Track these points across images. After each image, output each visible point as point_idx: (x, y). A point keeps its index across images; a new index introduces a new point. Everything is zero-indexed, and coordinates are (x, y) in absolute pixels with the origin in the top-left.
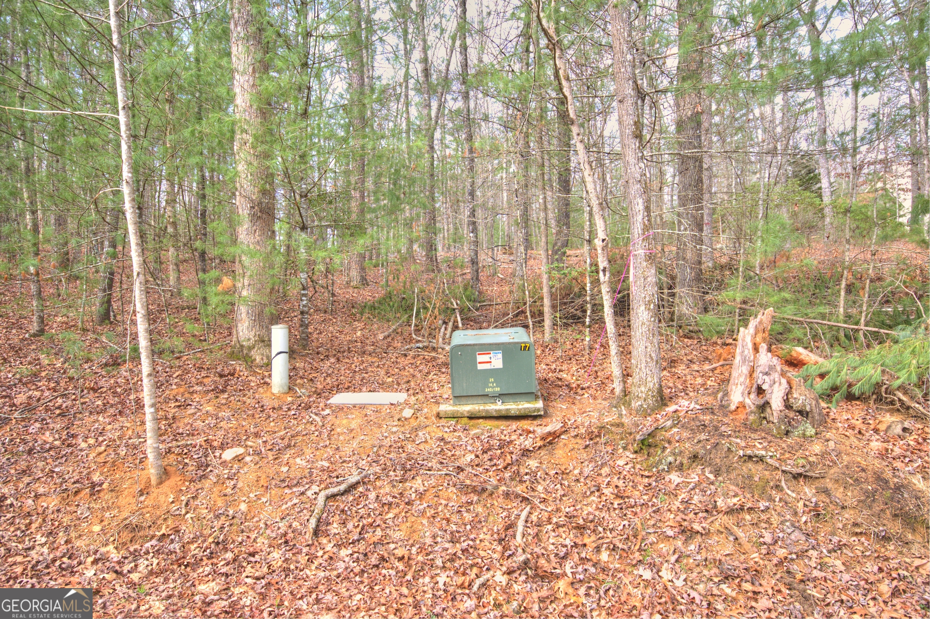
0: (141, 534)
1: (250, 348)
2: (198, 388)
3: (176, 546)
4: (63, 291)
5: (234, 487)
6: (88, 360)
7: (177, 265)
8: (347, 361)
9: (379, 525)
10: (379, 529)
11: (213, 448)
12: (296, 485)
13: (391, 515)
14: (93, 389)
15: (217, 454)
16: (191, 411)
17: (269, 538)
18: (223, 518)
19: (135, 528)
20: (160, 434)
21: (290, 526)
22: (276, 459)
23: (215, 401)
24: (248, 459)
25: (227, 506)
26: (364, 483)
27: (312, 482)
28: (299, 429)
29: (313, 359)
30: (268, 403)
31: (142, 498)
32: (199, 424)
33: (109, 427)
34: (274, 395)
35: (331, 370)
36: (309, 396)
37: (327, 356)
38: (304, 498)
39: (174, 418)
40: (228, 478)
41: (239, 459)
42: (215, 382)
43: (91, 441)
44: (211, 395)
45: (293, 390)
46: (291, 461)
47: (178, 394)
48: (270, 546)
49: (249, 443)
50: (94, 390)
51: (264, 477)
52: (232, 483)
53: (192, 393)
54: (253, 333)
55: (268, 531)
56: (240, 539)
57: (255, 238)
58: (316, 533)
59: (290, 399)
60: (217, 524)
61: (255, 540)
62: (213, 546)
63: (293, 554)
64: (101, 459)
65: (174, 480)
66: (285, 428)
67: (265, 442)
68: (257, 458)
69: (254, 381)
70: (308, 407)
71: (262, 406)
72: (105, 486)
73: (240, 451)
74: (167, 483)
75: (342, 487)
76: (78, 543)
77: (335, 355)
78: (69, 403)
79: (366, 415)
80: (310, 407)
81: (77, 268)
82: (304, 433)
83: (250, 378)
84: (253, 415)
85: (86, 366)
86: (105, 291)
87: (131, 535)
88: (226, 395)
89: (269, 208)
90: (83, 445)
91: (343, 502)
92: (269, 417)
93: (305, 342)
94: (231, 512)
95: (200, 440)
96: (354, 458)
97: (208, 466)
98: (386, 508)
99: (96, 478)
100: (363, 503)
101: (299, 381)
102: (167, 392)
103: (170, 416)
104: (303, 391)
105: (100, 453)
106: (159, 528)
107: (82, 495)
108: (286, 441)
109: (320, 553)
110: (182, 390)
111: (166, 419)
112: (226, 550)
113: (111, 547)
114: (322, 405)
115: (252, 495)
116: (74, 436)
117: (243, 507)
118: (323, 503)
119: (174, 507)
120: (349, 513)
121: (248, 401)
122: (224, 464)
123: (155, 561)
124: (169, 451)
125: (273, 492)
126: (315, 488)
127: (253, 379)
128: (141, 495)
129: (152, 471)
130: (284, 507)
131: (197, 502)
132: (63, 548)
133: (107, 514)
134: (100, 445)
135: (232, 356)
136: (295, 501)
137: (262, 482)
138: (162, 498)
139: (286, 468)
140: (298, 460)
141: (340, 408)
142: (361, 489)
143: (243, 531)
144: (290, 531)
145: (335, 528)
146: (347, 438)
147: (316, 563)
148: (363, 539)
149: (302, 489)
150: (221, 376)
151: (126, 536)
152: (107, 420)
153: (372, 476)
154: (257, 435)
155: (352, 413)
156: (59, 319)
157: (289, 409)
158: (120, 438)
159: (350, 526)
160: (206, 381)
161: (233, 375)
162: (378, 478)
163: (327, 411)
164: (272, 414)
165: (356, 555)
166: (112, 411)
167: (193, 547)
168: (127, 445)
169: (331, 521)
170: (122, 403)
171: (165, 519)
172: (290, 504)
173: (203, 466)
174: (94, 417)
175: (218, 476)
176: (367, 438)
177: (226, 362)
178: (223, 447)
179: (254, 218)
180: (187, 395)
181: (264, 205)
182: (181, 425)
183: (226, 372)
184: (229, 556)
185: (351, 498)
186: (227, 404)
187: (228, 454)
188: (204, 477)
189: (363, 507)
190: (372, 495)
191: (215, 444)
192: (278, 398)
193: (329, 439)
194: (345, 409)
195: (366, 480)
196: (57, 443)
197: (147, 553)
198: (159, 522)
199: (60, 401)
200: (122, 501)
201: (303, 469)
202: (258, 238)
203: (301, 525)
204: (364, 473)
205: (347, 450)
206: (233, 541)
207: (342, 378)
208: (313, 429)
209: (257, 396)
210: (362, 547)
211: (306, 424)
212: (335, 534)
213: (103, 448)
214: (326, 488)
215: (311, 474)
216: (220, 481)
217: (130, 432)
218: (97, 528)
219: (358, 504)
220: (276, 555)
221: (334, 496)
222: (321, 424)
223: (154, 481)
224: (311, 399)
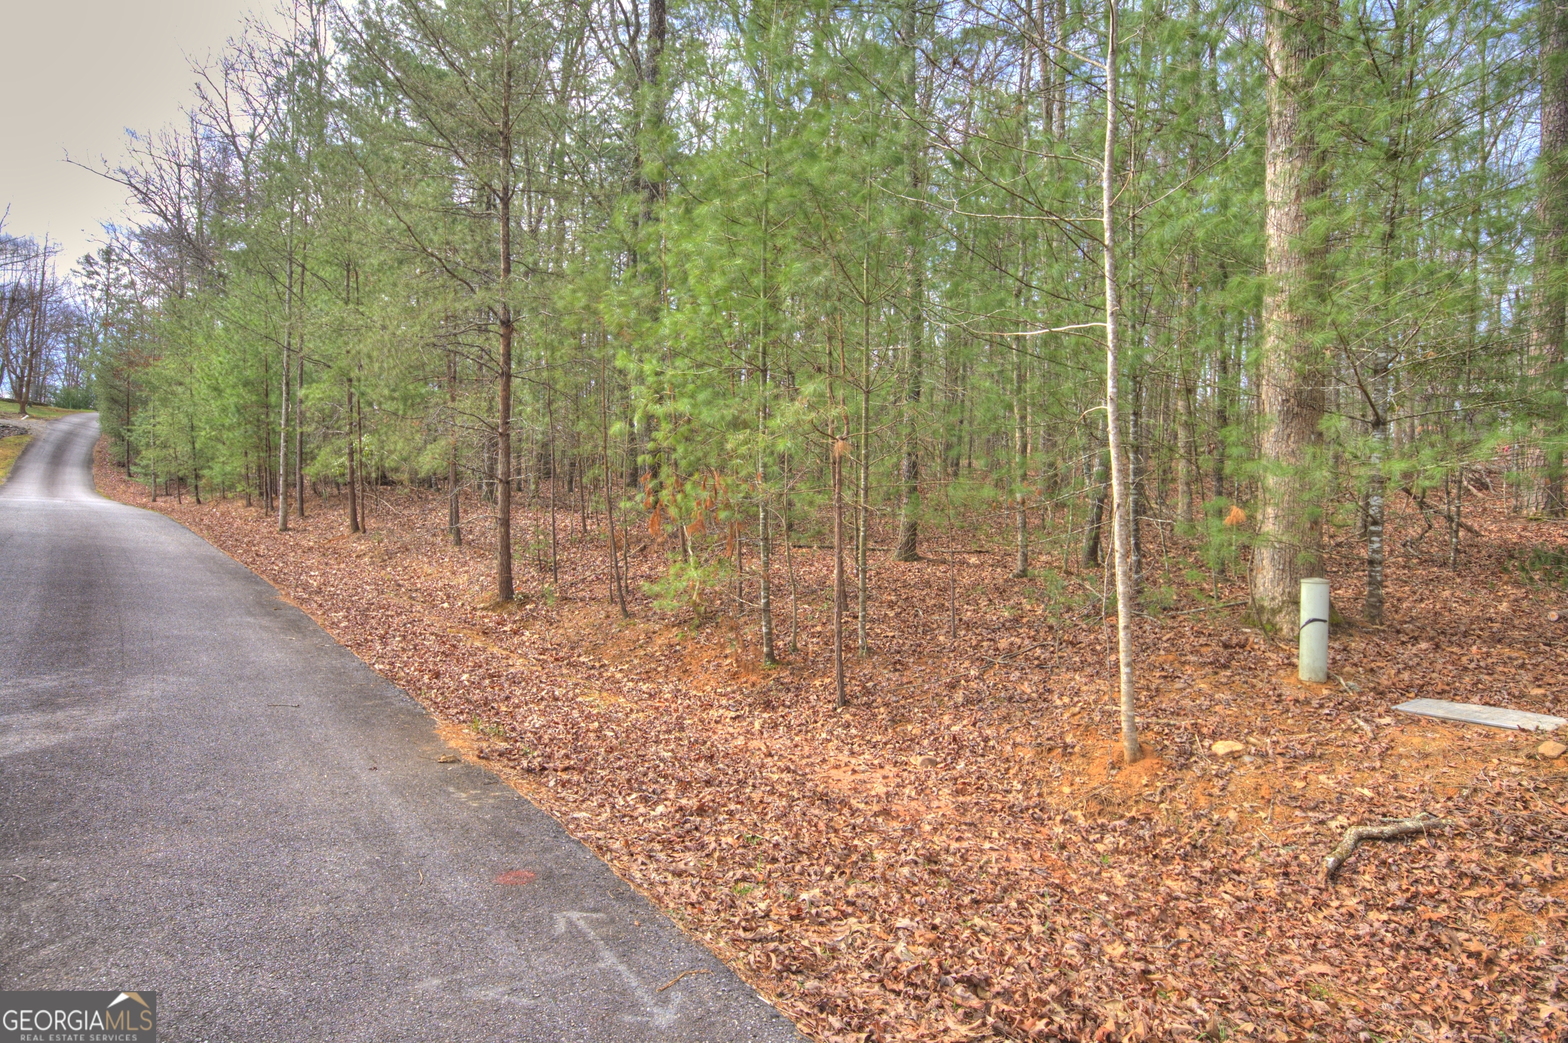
0: (1110, 809)
1: (1274, 612)
2: (1192, 658)
3: (1146, 834)
4: (1048, 522)
5: (1223, 789)
6: (1069, 609)
7: (1188, 484)
8: (1455, 649)
9: (1444, 901)
10: (1444, 906)
11: (1203, 737)
12: (1313, 809)
13: (1473, 893)
14: (1071, 643)
15: (1206, 744)
16: (1179, 685)
17: (1263, 862)
18: (1204, 820)
19: (1105, 801)
20: (1136, 704)
21: (1296, 858)
22: (1288, 768)
23: (1212, 678)
24: (1247, 759)
25: (1212, 809)
26: (1430, 835)
27: (1339, 811)
28: (1333, 735)
29: (1385, 639)
30: (1289, 693)
31: (1114, 772)
32: (1187, 703)
33: (1084, 688)
34: (1301, 682)
35: (1416, 660)
36: (1361, 694)
37: (1416, 638)
38: (1322, 829)
39: (1157, 690)
40: (1217, 776)
41: (1234, 756)
42: (1216, 653)
43: (1066, 700)
44: (1208, 669)
45: (1334, 680)
46: (1311, 776)
47: (1165, 662)
48: (1262, 871)
49: (1252, 740)
50: (1073, 644)
51: (1266, 786)
52: (1221, 782)
53: (1184, 663)
54: (1280, 589)
55: (1262, 854)
56: (1223, 851)
57: (1288, 446)
58: (1334, 875)
59: (1325, 692)
60: (1197, 826)
61: (1242, 858)
62: (1188, 848)
63: (1294, 891)
64: (1075, 721)
65: (1148, 762)
66: (1309, 730)
67: (1276, 743)
68: (1260, 761)
69: (1274, 658)
70: (1354, 707)
71: (1280, 695)
72: (1077, 749)
73: (1238, 746)
74: (1141, 763)
75: (1388, 829)
76: (1049, 800)
77: (1432, 639)
78: (1047, 655)
79: (1462, 738)
80: (1358, 709)
81: (1065, 494)
82: (1340, 743)
83: (1268, 654)
84: (1263, 705)
85: (1066, 616)
86: (1092, 522)
87: (1100, 807)
88: (1228, 673)
89: (1314, 399)
90: (1058, 702)
91: (1387, 851)
92: (1288, 711)
93: (1375, 612)
94: (1216, 817)
95: (1186, 723)
96: (1422, 796)
97: (1192, 754)
98: (1466, 882)
99: (1069, 739)
100: (1423, 863)
101: (1348, 669)
102: (1153, 657)
103: (1153, 687)
104: (1351, 683)
105: (1074, 715)
106: (1129, 809)
107: (1054, 753)
108: (1308, 749)
109: (1335, 903)
110: (1171, 657)
111: (1148, 689)
112: (1204, 857)
113: (1078, 813)
114: (1381, 709)
115: (1245, 804)
116: (1050, 691)
117: (1232, 815)
118: (1351, 842)
119: (1147, 792)
120: (1394, 868)
121: (1260, 685)
122: (1213, 757)
123: (1122, 842)
124: (1147, 727)
125: (1277, 809)
126: (1342, 819)
127: (1274, 656)
128: (1113, 768)
129: (1126, 744)
130: (1290, 832)
131: (1175, 794)
132: (1036, 800)
133: (1077, 779)
134: (1075, 705)
135: (1247, 621)
136: (1308, 828)
137: (1263, 792)
138: (1135, 778)
139: (1303, 784)
140: (1323, 778)
141: (1414, 720)
142: (1423, 842)
143: (1228, 844)
144: (1294, 863)
145: (1366, 880)
146: (1415, 765)
147: (1326, 912)
148: (1413, 910)
149: (1322, 816)
150: (1226, 646)
151: (1095, 807)
152: (1084, 680)
153: (1447, 829)
154: (1264, 731)
155: (1434, 731)
156: (1044, 558)
157: (1322, 706)
158: (1095, 702)
159: (1393, 885)
160: (1203, 650)
161: (1243, 647)
162: (1462, 835)
163: (1387, 720)
164: (1292, 708)
165: (1393, 925)
166: (1089, 670)
167: (1165, 841)
168: (1103, 712)
169: (1361, 869)
170: (1101, 663)
171: (1137, 802)
172: (1299, 830)
173: (1186, 754)
174: (1070, 675)
175: (1203, 769)
176: (1453, 772)
177: (1236, 629)
178: (1215, 736)
179: (1289, 416)
180: (1176, 665)
181: (1305, 395)
182: (1166, 700)
183: (1234, 641)
184: (1207, 864)
185: (1403, 850)
186: (1229, 684)
187: (1221, 747)
188: (1185, 767)
189: (1423, 868)
190: (1442, 857)
191: (1205, 730)
192: (1308, 688)
193: (1382, 760)
194: (1423, 723)
195: (1436, 831)
196: (1034, 695)
197: (1114, 830)
198: (1131, 803)
199: (1038, 651)
200: (1093, 770)
201: (1328, 792)
202: (1293, 446)
203: (1312, 860)
204: (1434, 820)
205: (1412, 783)
206: (1215, 852)
207: (1434, 675)
208: (1357, 740)
209: (1274, 680)
210: (1407, 919)
211: (1345, 731)
212: (1364, 889)
213: (1077, 709)
214: (1359, 824)
215: (1340, 800)
216: (1204, 776)
217: (1106, 698)
218: (1067, 790)
219: (1413, 862)
220: (1270, 886)
221: (1372, 839)
222: (1370, 735)
223: (1127, 757)
224: (1364, 698)
